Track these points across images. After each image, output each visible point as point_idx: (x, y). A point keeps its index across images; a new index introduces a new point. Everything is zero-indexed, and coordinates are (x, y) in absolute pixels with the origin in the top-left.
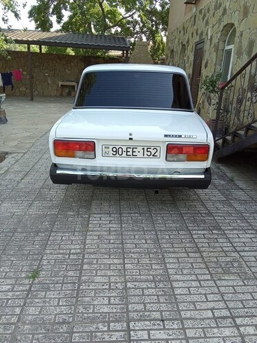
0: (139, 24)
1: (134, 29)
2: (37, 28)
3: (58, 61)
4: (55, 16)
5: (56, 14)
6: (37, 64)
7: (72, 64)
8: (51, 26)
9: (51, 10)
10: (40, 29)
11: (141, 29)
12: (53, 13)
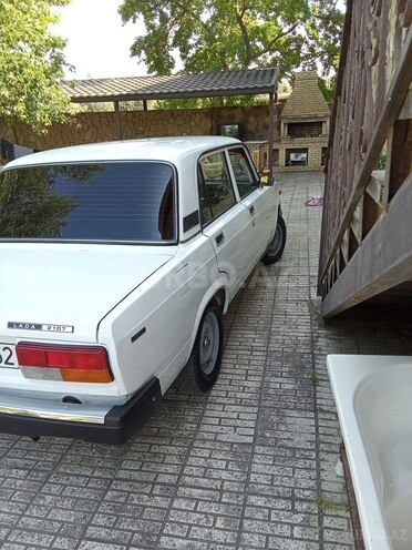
0: (307, 42)
1: (299, 52)
2: (150, 72)
3: (171, 121)
4: (178, 48)
5: (180, 44)
6: (140, 129)
7: (193, 124)
8: (172, 65)
9: (171, 41)
10: (155, 73)
11: (312, 49)
12: (174, 45)
